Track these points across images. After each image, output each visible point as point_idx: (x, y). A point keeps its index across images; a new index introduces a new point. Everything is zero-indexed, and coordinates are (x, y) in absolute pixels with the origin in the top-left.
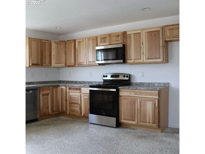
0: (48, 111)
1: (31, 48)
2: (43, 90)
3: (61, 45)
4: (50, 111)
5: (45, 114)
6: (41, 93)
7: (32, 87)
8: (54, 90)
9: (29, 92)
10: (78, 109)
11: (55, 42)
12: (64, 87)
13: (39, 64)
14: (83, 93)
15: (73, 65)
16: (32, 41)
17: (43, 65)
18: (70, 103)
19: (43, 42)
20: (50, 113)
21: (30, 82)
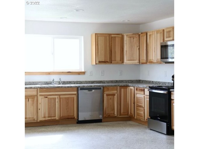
0: (114, 113)
1: (98, 45)
2: (108, 90)
3: (134, 39)
4: (116, 113)
5: (109, 115)
6: (105, 92)
7: (95, 86)
8: (122, 90)
9: (92, 91)
10: (143, 113)
11: (127, 35)
12: (132, 88)
13: (107, 62)
14: (146, 95)
15: (145, 62)
16: (99, 37)
17: (113, 62)
18: (137, 106)
19: (112, 37)
20: (116, 115)
21: (99, 81)
